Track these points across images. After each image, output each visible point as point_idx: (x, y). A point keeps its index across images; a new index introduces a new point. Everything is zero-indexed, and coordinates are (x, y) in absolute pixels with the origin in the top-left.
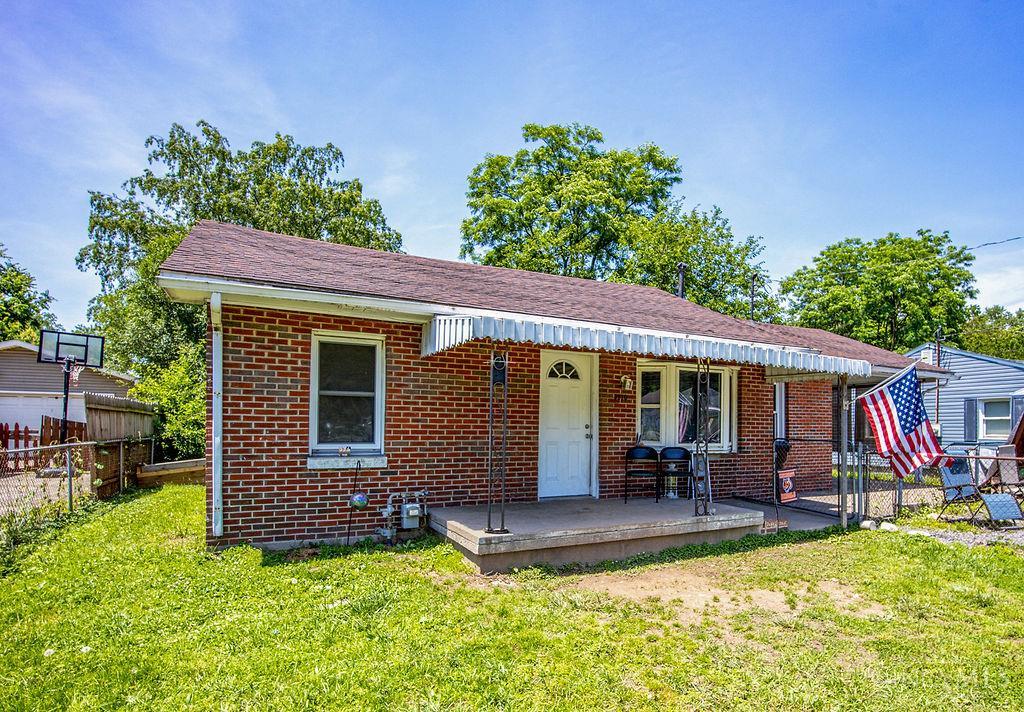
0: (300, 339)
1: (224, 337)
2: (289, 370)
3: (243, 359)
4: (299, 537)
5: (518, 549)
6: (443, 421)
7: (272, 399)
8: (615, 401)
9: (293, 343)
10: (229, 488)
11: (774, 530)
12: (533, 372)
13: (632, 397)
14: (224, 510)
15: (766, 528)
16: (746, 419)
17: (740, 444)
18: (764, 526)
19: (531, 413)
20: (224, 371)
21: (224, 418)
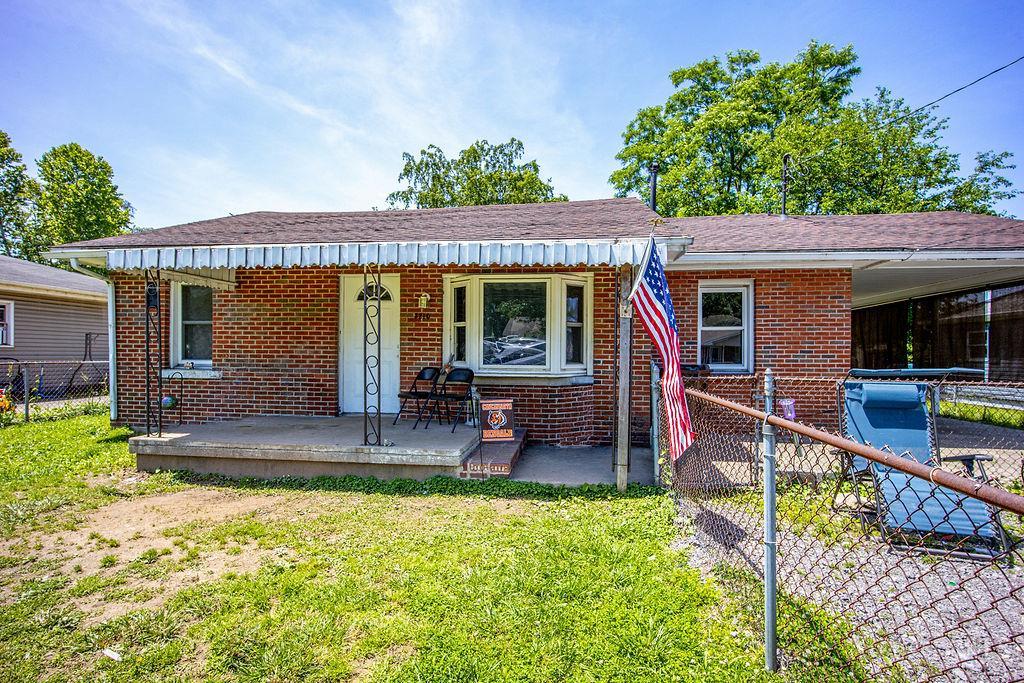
3: (128, 302)
5: (161, 453)
6: (253, 342)
7: (143, 328)
8: (415, 320)
10: (121, 388)
11: (483, 476)
12: (329, 296)
13: (436, 315)
14: (118, 403)
15: (469, 471)
16: (602, 336)
17: (595, 367)
18: (465, 469)
19: (328, 334)
20: (117, 311)
21: (117, 341)
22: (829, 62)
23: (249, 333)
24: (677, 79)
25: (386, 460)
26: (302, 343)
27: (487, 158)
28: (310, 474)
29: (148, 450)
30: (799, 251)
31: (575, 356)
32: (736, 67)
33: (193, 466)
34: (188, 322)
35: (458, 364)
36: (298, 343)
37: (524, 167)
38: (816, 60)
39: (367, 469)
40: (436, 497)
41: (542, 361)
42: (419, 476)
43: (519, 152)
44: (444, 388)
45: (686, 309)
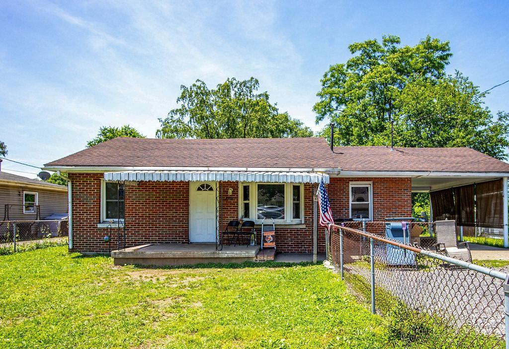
0: (96, 182)
1: (72, 184)
2: (92, 193)
3: (78, 191)
4: (96, 251)
5: (127, 257)
6: (146, 210)
7: (87, 204)
8: (226, 200)
9: (94, 184)
10: (75, 233)
11: (264, 260)
12: (185, 189)
13: (236, 198)
14: (73, 240)
15: (258, 259)
16: (308, 207)
17: (305, 220)
18: (257, 258)
19: (184, 206)
20: (72, 195)
21: (73, 210)
22: (436, 48)
23: (144, 206)
24: (353, 49)
25: (226, 256)
26: (171, 210)
27: (236, 89)
28: (193, 263)
29: (121, 256)
30: (388, 171)
31: (297, 215)
32: (386, 43)
33: (141, 262)
34: (107, 200)
35: (245, 219)
36: (169, 210)
37: (260, 96)
38: (429, 46)
39: (218, 260)
40: (247, 268)
41: (283, 218)
42: (239, 262)
43: (256, 86)
44: (241, 230)
45: (344, 194)
